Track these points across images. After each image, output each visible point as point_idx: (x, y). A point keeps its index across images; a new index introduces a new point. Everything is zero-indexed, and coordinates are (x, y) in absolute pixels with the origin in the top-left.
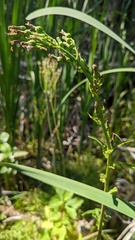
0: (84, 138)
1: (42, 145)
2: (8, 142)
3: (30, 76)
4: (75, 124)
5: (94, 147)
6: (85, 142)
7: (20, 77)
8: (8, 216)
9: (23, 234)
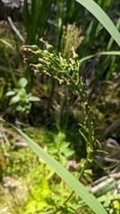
0: (93, 92)
1: (56, 90)
2: (25, 88)
3: (58, 22)
4: (89, 77)
5: (100, 101)
6: (94, 95)
7: (49, 21)
8: (17, 141)
9: (26, 157)
